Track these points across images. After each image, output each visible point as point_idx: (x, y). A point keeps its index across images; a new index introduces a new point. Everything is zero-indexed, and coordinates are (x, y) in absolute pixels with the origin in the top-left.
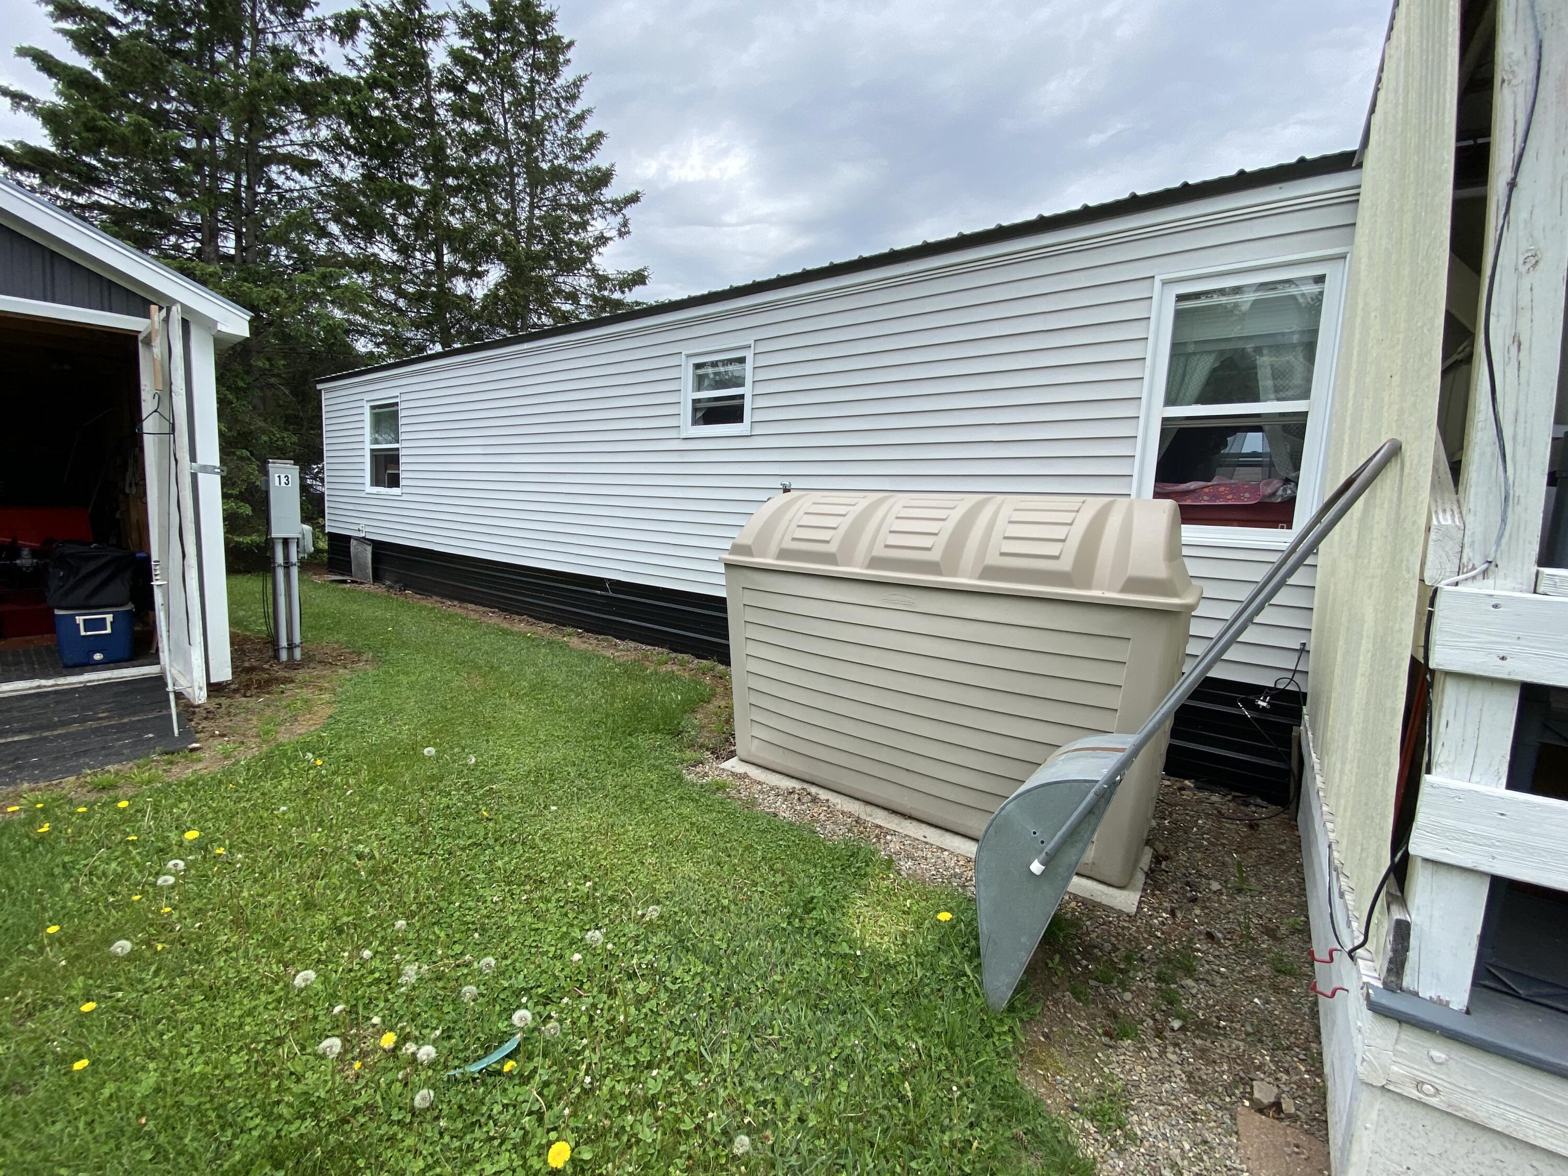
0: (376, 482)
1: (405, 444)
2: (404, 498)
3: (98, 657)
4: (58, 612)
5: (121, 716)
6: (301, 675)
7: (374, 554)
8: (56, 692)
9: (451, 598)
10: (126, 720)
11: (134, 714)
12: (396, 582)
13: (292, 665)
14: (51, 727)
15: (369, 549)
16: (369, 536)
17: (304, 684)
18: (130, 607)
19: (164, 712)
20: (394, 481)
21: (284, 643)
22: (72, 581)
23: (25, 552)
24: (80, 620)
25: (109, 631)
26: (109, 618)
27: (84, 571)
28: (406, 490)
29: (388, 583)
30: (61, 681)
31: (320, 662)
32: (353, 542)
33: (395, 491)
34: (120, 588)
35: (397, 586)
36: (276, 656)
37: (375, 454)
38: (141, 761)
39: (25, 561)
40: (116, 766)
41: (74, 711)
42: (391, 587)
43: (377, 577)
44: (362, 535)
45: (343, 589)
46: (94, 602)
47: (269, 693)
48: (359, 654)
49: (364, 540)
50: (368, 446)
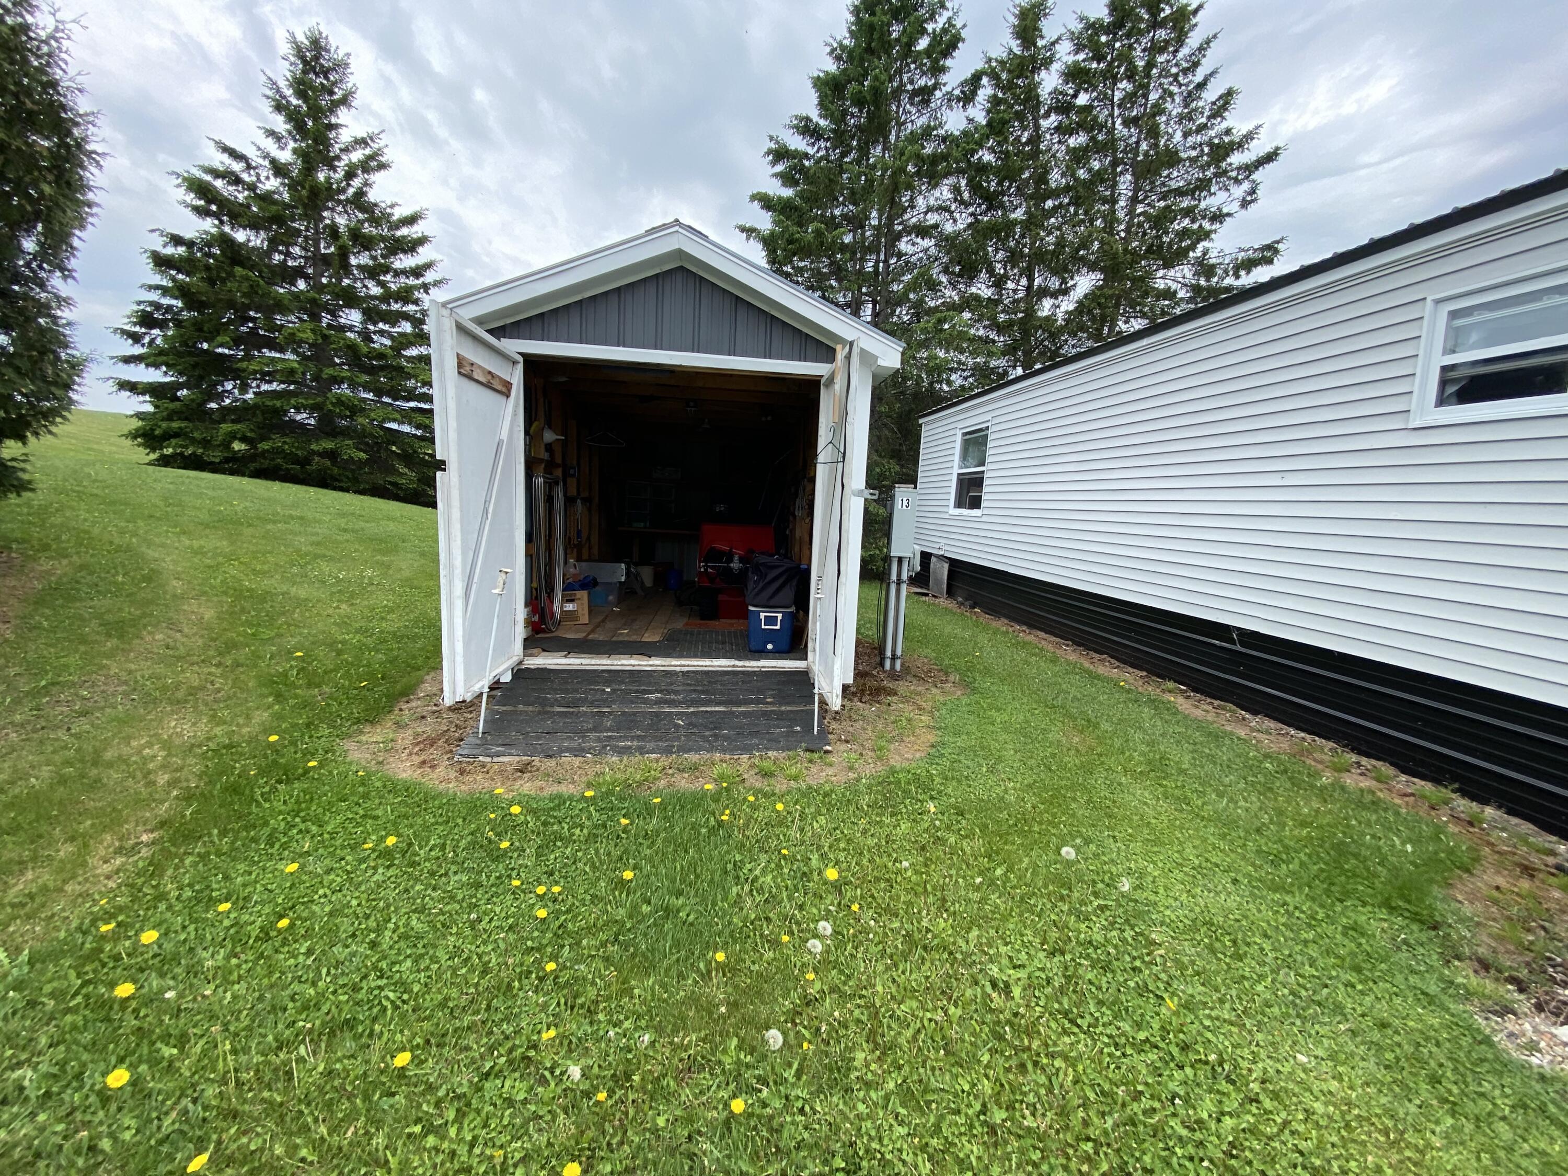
0: (959, 504)
1: (991, 467)
2: (984, 519)
3: (770, 646)
4: (751, 608)
5: (781, 704)
6: (902, 687)
7: (950, 571)
8: (742, 672)
9: (1020, 622)
10: (783, 708)
11: (788, 704)
12: (966, 599)
13: (894, 676)
14: (739, 703)
15: (946, 566)
16: (947, 555)
17: (905, 700)
18: (793, 609)
19: (808, 707)
20: (976, 503)
21: (889, 654)
22: (761, 585)
23: (736, 558)
24: (762, 615)
25: (778, 627)
26: (780, 616)
27: (769, 578)
28: (986, 511)
29: (960, 599)
30: (747, 663)
31: (915, 676)
32: (933, 559)
33: (975, 512)
34: (788, 593)
35: (968, 603)
36: (882, 664)
37: (962, 479)
38: (790, 753)
39: (735, 565)
40: (775, 753)
41: (752, 693)
42: (962, 604)
43: (950, 593)
44: (941, 553)
45: (925, 602)
46: (772, 603)
47: (878, 702)
48: (947, 674)
49: (942, 558)
50: (956, 471)
